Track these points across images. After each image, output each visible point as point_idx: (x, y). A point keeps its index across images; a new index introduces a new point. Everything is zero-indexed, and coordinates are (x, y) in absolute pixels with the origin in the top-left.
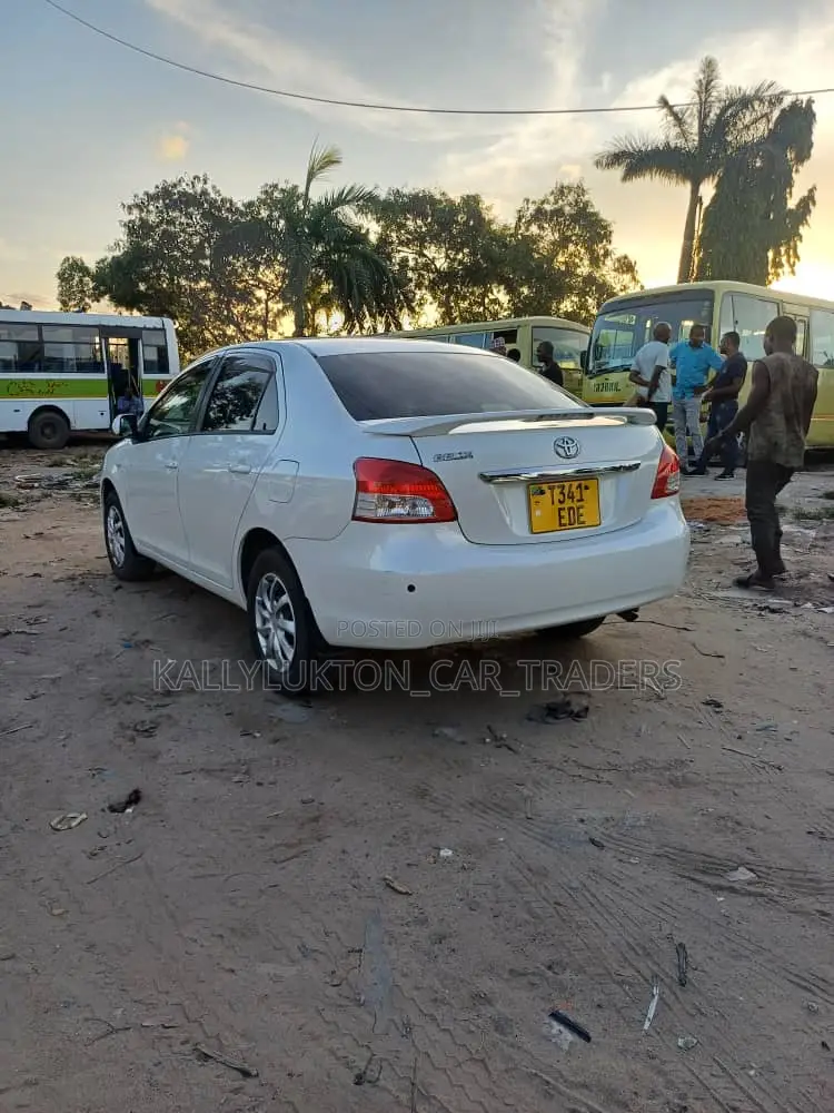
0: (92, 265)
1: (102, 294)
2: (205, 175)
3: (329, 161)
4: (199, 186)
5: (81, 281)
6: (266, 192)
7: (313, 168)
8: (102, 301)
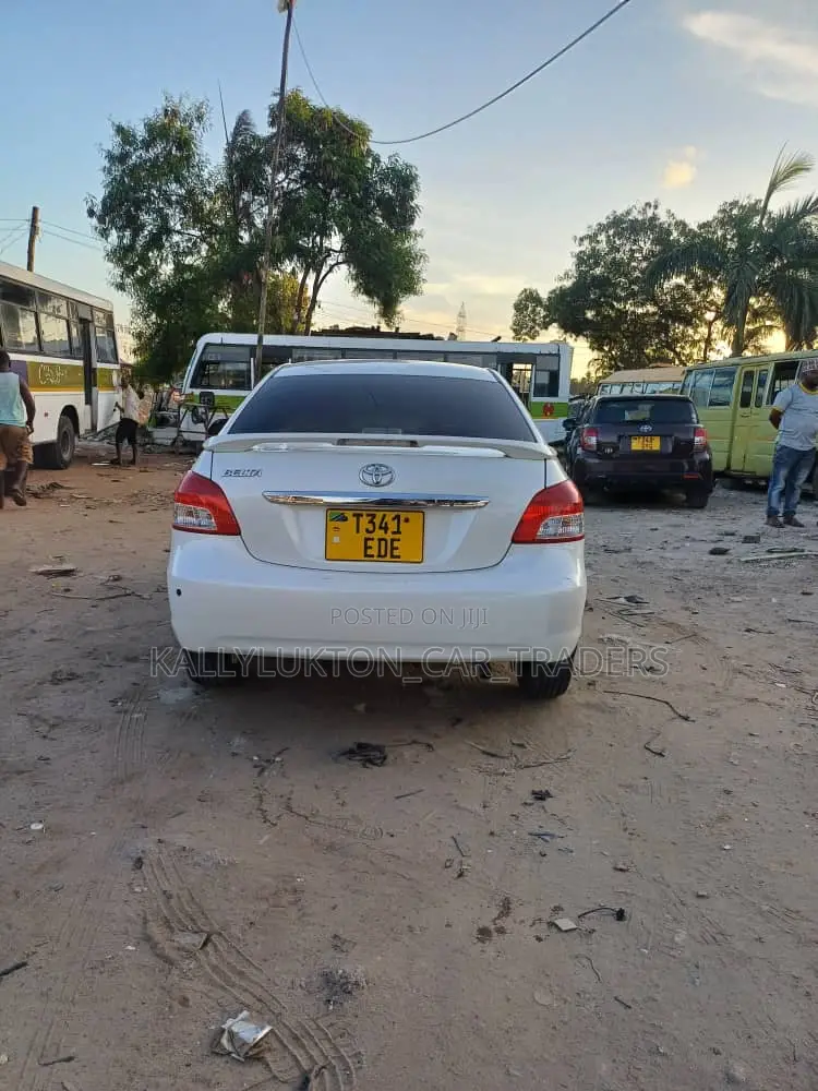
0: (544, 295)
1: (550, 323)
2: (656, 202)
3: (796, 169)
4: (650, 213)
5: (534, 311)
6: (724, 211)
7: (775, 179)
8: (550, 328)
